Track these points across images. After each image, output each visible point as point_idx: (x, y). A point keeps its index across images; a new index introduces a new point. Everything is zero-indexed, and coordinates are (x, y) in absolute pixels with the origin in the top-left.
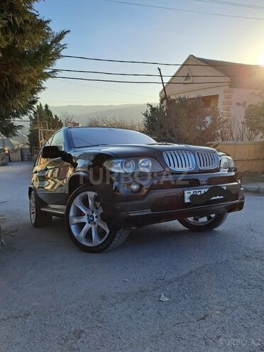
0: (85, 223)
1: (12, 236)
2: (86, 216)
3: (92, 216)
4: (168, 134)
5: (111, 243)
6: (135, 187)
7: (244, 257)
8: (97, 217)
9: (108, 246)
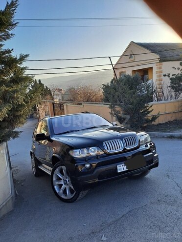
0: (62, 185)
1: (22, 185)
2: (62, 180)
3: (66, 181)
4: (118, 101)
5: (78, 197)
6: (88, 166)
7: (157, 201)
8: (69, 181)
9: (76, 199)
